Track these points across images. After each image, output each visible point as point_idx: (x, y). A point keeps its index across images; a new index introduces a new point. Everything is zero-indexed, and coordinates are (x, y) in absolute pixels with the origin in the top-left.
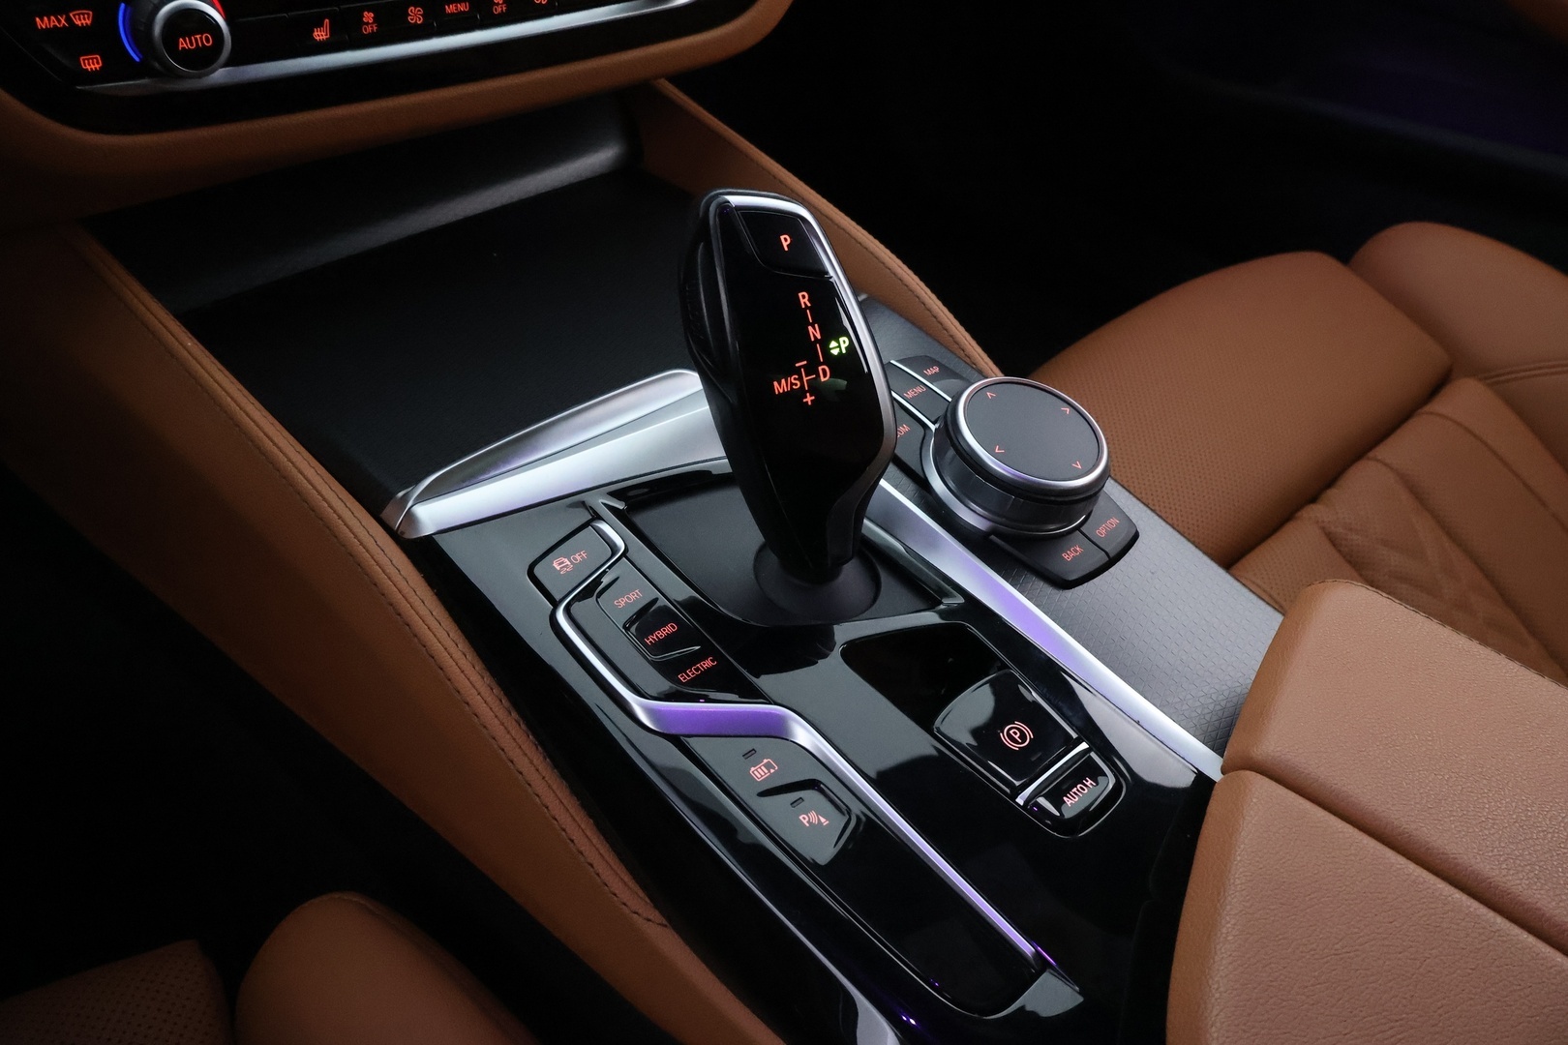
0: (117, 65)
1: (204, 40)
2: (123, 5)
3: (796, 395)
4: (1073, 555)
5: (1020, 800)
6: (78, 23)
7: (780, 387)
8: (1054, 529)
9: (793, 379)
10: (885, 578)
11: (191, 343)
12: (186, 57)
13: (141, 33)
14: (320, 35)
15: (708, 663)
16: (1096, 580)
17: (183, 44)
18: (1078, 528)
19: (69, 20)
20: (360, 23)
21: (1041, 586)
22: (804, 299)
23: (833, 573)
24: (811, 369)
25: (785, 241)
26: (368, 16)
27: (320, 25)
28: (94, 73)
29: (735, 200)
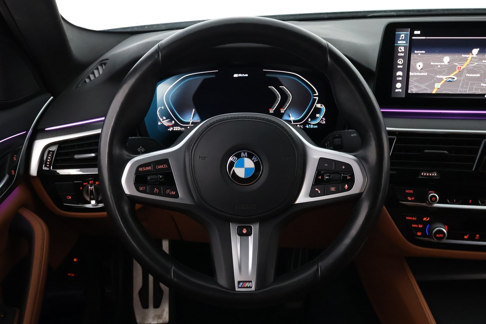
0: (424, 235)
1: (441, 235)
2: (429, 225)
6: (419, 227)
11: (419, 290)
12: (437, 238)
13: (430, 231)
14: (466, 237)
17: (437, 235)
19: (418, 226)
20: (476, 237)
26: (478, 236)
27: (466, 235)
28: (419, 235)
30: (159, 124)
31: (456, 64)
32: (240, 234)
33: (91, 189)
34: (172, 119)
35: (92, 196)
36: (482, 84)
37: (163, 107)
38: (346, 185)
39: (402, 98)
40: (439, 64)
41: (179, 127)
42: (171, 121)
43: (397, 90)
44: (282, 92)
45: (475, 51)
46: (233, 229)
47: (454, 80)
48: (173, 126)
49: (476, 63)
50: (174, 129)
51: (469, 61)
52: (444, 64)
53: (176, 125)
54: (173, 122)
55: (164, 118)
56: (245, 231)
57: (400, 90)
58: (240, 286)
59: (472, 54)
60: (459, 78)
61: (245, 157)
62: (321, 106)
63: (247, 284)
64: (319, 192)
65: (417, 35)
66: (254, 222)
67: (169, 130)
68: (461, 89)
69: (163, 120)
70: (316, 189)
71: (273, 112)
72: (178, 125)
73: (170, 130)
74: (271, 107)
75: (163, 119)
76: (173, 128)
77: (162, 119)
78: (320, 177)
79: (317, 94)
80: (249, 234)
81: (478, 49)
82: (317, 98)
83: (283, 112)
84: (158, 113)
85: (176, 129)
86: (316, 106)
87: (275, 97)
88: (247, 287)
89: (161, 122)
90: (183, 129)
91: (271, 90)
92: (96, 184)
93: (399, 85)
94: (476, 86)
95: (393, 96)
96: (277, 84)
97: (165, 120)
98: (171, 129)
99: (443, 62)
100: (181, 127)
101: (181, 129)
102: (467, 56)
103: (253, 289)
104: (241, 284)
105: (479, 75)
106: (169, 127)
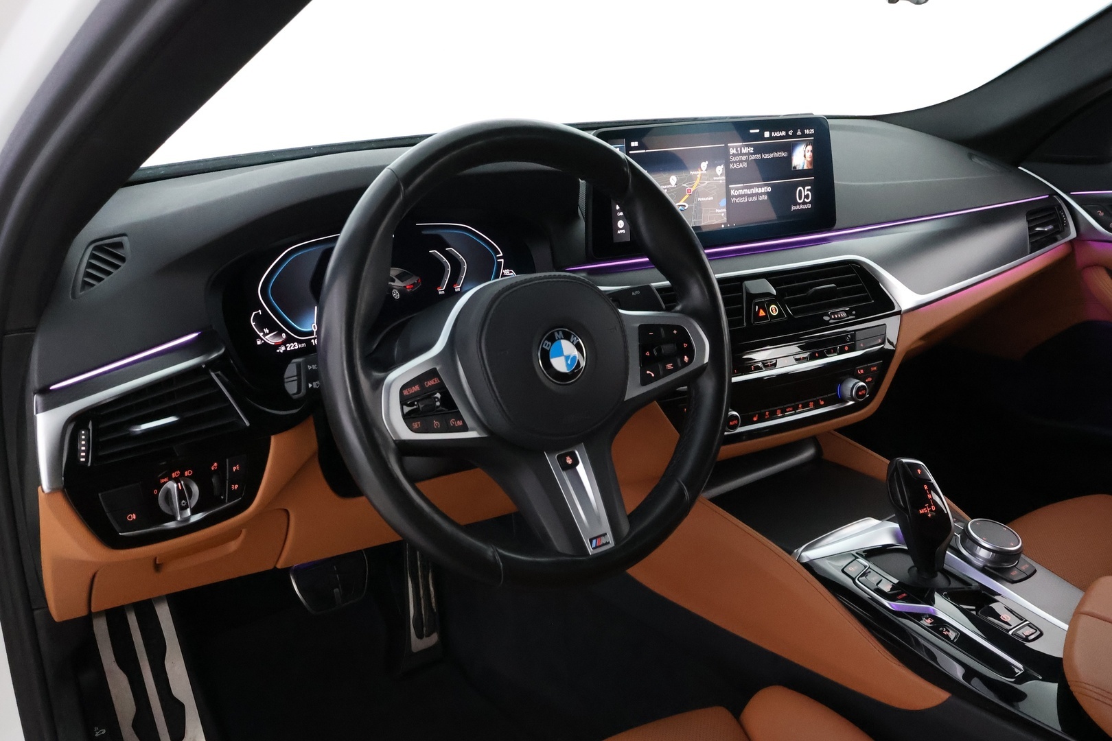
1: (736, 422)
3: (925, 514)
4: (1014, 574)
5: (1010, 633)
7: (921, 512)
8: (1006, 565)
9: (925, 509)
10: (952, 580)
12: (732, 427)
14: (755, 419)
15: (905, 595)
16: (1022, 583)
17: (731, 423)
18: (1015, 566)
20: (765, 415)
21: (1008, 584)
22: (926, 487)
23: (936, 575)
24: (930, 506)
25: (919, 471)
26: (767, 413)
27: (755, 416)
29: (905, 460)
30: (259, 343)
31: (685, 185)
32: (566, 467)
33: (180, 488)
34: (281, 331)
35: (183, 501)
36: (717, 210)
37: (260, 311)
38: (686, 357)
39: (626, 243)
40: (666, 187)
41: (296, 344)
42: (279, 335)
43: (619, 232)
44: (450, 256)
45: (704, 165)
46: (551, 461)
47: (686, 208)
48: (284, 343)
49: (707, 182)
50: (288, 349)
51: (698, 179)
52: (671, 186)
53: (290, 340)
54: (284, 335)
55: (266, 331)
56: (569, 461)
57: (623, 231)
58: (594, 545)
59: (702, 170)
60: (691, 205)
61: (562, 339)
62: (511, 272)
63: (603, 540)
64: (653, 375)
65: (635, 148)
66: (575, 443)
67: (278, 351)
68: (695, 220)
69: (265, 335)
70: (648, 372)
71: (443, 292)
72: (294, 340)
73: (282, 351)
74: (439, 284)
75: (264, 332)
76: (286, 347)
77: (262, 334)
78: (648, 354)
79: (501, 255)
80: (576, 463)
81: (707, 162)
82: (502, 260)
83: (459, 290)
84: (253, 324)
85: (292, 348)
86: (503, 273)
87: (442, 268)
88: (604, 545)
89: (262, 339)
90: (304, 345)
91: (433, 257)
92: (186, 475)
93: (621, 224)
94: (711, 213)
95: (616, 240)
96: (442, 245)
97: (267, 334)
98: (282, 349)
99: (670, 184)
100: (300, 342)
101: (300, 346)
102: (695, 173)
103: (612, 544)
104: (594, 541)
105: (712, 198)
106: (277, 346)
